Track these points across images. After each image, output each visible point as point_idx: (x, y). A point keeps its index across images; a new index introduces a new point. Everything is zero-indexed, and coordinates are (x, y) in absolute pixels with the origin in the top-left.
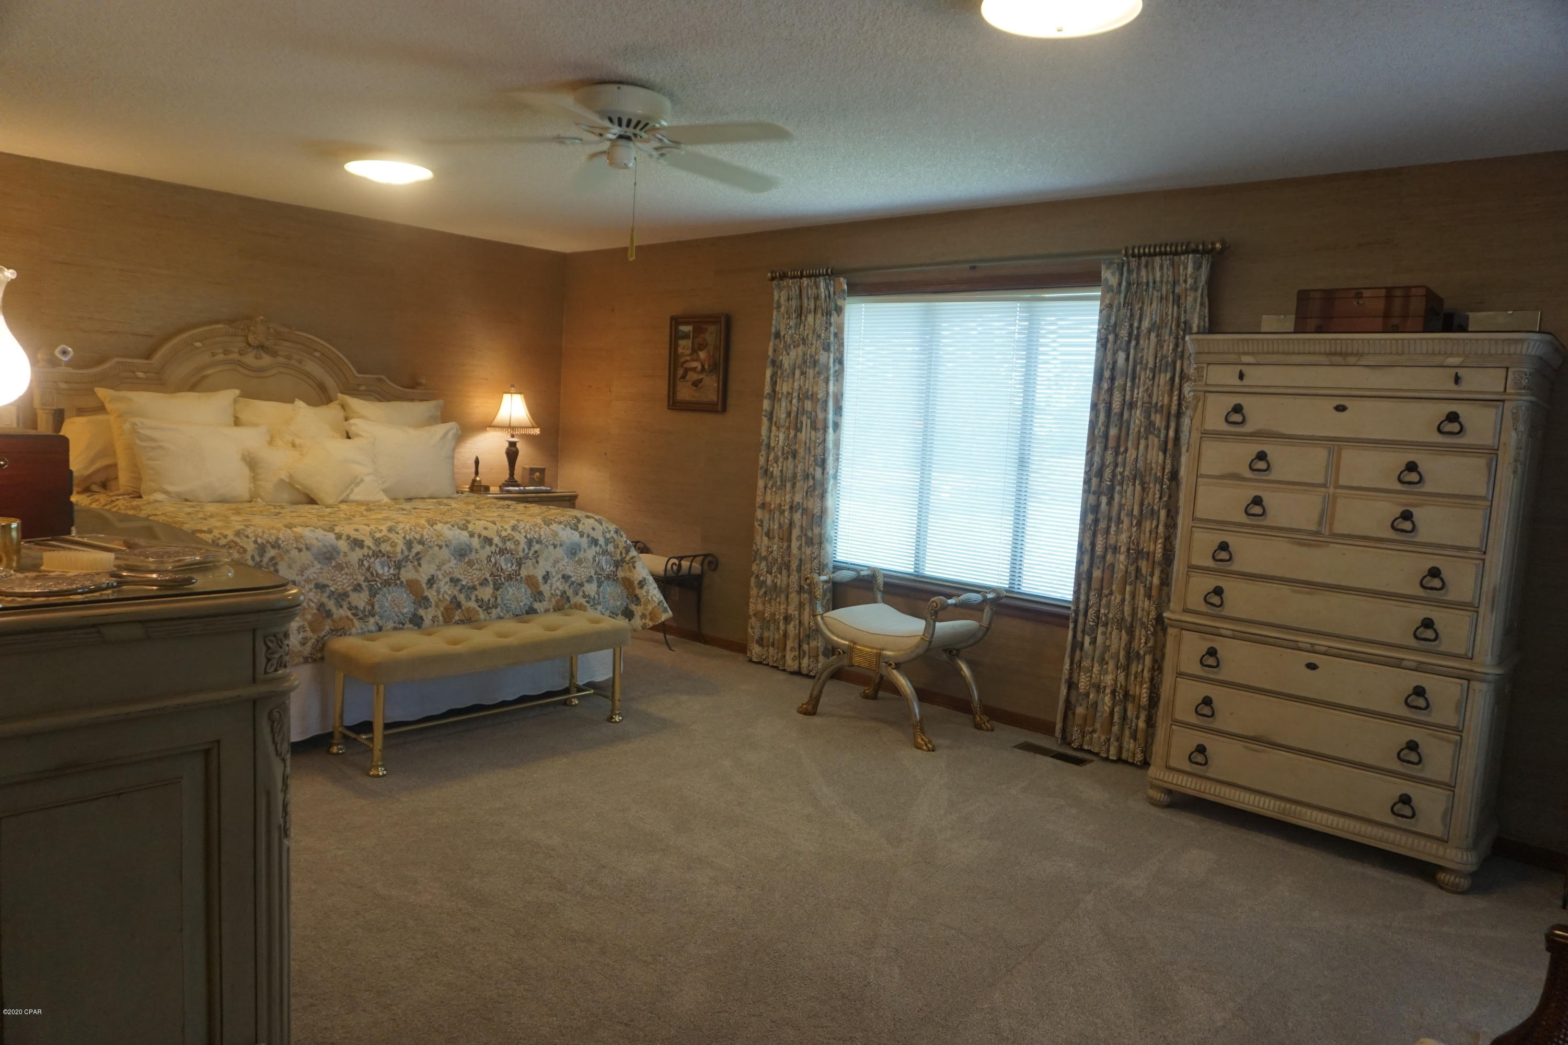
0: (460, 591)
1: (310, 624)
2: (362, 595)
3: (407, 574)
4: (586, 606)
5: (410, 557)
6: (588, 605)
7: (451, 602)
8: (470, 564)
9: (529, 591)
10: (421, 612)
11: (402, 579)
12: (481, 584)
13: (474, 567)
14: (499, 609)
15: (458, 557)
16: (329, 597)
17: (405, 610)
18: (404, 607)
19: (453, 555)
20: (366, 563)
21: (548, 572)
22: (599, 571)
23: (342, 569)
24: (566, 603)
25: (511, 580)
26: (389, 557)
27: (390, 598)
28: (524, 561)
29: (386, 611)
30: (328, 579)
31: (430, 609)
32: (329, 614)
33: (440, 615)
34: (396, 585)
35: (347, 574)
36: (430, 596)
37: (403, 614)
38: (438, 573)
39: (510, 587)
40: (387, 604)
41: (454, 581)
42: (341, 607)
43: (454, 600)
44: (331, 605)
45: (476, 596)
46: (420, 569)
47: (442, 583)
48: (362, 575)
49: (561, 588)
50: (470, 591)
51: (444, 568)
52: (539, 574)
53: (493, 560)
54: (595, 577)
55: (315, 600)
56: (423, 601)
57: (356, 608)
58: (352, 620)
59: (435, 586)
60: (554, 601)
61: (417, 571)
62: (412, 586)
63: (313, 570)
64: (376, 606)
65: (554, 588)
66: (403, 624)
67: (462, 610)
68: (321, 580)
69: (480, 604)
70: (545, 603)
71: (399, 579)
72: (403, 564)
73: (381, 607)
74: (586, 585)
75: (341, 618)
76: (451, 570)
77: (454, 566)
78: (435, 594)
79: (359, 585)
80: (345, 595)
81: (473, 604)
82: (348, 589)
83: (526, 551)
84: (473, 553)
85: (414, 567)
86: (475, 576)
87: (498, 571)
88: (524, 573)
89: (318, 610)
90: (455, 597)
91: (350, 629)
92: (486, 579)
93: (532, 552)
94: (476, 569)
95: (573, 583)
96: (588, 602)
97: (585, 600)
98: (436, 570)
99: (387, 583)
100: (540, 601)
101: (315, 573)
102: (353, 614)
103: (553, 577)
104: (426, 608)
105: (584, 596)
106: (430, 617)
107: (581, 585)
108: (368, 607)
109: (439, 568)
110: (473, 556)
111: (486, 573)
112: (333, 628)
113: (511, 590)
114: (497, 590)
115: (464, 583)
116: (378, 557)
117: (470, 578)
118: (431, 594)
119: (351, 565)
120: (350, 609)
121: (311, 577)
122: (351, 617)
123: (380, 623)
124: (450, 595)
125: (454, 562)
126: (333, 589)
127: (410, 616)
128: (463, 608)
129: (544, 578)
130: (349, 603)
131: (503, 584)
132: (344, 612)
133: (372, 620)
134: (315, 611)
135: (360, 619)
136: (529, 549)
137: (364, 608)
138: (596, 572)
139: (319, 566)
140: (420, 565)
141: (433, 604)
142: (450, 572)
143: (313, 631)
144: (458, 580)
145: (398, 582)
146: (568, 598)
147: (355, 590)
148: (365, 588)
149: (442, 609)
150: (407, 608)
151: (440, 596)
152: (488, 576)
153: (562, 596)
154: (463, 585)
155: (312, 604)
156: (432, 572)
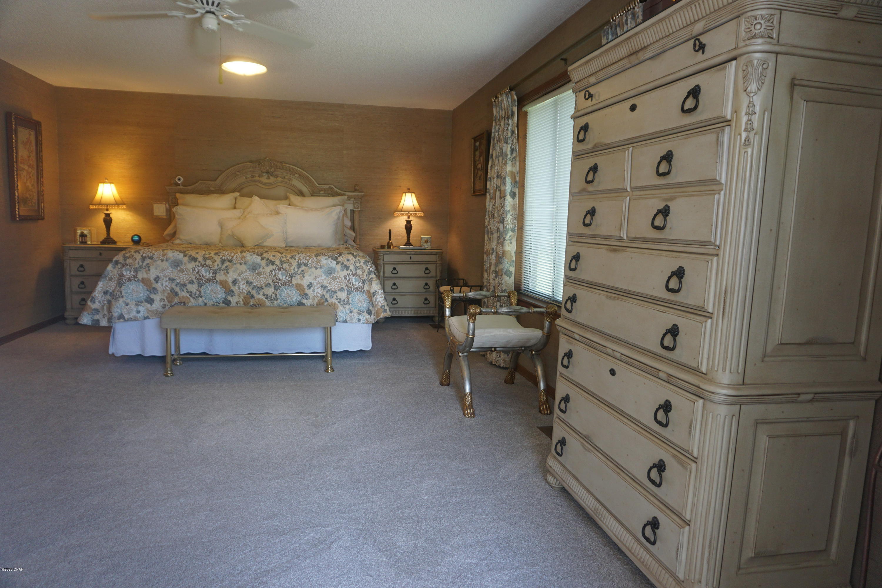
0: (253, 289)
1: (167, 297)
2: (194, 286)
3: (220, 277)
4: (337, 305)
5: (222, 268)
6: (339, 304)
7: (247, 294)
8: (259, 274)
9: (298, 293)
10: (230, 298)
11: (217, 279)
12: (266, 286)
13: (261, 276)
14: (279, 301)
15: (252, 270)
16: (176, 285)
17: (219, 296)
18: (218, 294)
19: (248, 269)
20: (196, 269)
21: (311, 283)
22: (349, 285)
23: (183, 271)
24: (325, 302)
25: (286, 285)
26: (210, 267)
27: (210, 289)
28: (294, 275)
29: (208, 295)
30: (176, 276)
31: (234, 297)
32: (176, 294)
33: (241, 300)
34: (214, 282)
35: (186, 274)
36: (234, 290)
37: (218, 298)
38: (239, 278)
39: (285, 289)
40: (208, 292)
41: (249, 283)
42: (183, 291)
43: (249, 294)
44: (177, 289)
45: (263, 292)
46: (228, 275)
47: (241, 284)
48: (194, 275)
49: (321, 293)
50: (259, 289)
51: (242, 275)
52: (305, 283)
53: (273, 273)
54: (345, 288)
55: (169, 286)
56: (231, 292)
57: (191, 292)
58: (189, 298)
59: (237, 285)
60: (316, 300)
61: (226, 276)
62: (223, 284)
63: (168, 271)
64: (202, 292)
65: (315, 292)
66: (219, 304)
67: (255, 299)
68: (172, 277)
69: (266, 297)
70: (311, 300)
71: (215, 279)
72: (218, 271)
73: (205, 293)
74: (338, 292)
75: (183, 297)
76: (247, 277)
77: (248, 275)
78: (237, 289)
79: (192, 280)
80: (185, 285)
81: (261, 297)
82: (186, 282)
83: (296, 270)
84: (261, 268)
85: (224, 274)
86: (262, 281)
87: (277, 279)
88: (294, 282)
89: (171, 291)
90: (249, 292)
91: (188, 303)
92: (269, 284)
93: (300, 270)
94: (263, 278)
95: (329, 290)
96: (339, 302)
97: (337, 301)
98: (238, 276)
99: (208, 281)
100: (307, 299)
101: (169, 273)
102: (190, 295)
103: (315, 286)
104: (232, 296)
105: (337, 299)
106: (235, 301)
107: (335, 292)
108: (198, 293)
109: (239, 275)
110: (261, 270)
111: (269, 280)
112: (179, 301)
113: (286, 292)
114: (277, 290)
115: (255, 284)
116: (203, 266)
117: (258, 282)
118: (235, 289)
119: (188, 270)
120: (188, 292)
121: (167, 275)
122: (189, 296)
123: (206, 301)
124: (246, 290)
125: (248, 272)
126: (178, 282)
127: (222, 299)
128: (255, 298)
129: (308, 286)
130: (187, 289)
131: (280, 287)
132: (184, 294)
133: (200, 299)
134: (169, 292)
135: (193, 298)
136: (298, 269)
137: (196, 293)
138: (347, 285)
139: (171, 269)
140: (228, 273)
141: (236, 294)
142: (246, 278)
143: (169, 302)
144: (251, 283)
145: (215, 281)
146: (326, 300)
147: (190, 283)
148: (196, 283)
149: (242, 298)
150: (221, 295)
151: (241, 291)
152: (270, 282)
153: (322, 297)
154: (254, 286)
155: (167, 288)
156: (235, 277)
